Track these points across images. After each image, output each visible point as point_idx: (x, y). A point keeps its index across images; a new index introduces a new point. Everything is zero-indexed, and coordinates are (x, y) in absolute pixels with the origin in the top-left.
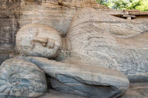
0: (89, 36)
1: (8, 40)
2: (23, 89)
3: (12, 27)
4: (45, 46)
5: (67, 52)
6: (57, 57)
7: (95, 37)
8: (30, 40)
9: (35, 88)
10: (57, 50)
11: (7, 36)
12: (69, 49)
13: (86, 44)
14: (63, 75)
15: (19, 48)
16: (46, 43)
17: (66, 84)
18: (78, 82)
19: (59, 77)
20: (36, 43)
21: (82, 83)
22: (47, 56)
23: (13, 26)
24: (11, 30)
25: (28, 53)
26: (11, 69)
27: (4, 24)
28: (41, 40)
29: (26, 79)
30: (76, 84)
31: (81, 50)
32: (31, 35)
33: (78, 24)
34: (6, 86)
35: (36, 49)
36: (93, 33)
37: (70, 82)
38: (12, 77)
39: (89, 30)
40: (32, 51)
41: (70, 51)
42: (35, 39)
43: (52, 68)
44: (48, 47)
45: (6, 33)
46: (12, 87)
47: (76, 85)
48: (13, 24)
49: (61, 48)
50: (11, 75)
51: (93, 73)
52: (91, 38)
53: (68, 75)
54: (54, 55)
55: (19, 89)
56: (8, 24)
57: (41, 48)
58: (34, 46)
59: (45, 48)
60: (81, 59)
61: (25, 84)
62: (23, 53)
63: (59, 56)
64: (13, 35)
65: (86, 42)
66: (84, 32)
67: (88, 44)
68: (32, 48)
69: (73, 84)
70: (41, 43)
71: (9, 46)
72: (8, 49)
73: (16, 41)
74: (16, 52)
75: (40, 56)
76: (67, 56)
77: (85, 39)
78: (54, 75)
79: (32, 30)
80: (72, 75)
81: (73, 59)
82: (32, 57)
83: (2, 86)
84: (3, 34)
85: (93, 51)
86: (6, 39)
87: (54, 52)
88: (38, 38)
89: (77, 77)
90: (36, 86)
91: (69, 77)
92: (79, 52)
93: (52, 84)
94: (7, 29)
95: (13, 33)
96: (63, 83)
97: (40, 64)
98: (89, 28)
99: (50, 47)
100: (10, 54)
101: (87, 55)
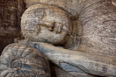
0: (105, 19)
1: (13, 22)
2: (24, 75)
3: (17, 8)
4: (52, 31)
5: (77, 38)
6: (65, 43)
7: (113, 20)
8: (36, 24)
9: (37, 75)
10: (65, 36)
11: (12, 17)
12: (80, 35)
13: (100, 29)
14: (67, 63)
15: (24, 32)
16: (53, 27)
17: (70, 73)
18: (82, 71)
19: (63, 65)
20: (42, 27)
21: (86, 73)
22: (53, 41)
23: (19, 7)
24: (16, 11)
25: (33, 38)
26: (13, 54)
27: (8, 4)
28: (47, 24)
29: (28, 65)
30: (80, 73)
31: (93, 36)
32: (36, 18)
33: (92, 4)
34: (8, 71)
35: (42, 34)
36: (110, 15)
37: (73, 71)
38: (14, 62)
39: (106, 11)
40: (37, 36)
41: (80, 37)
42: (41, 22)
43: (55, 54)
44: (54, 32)
45: (11, 14)
46: (13, 73)
47: (80, 75)
48: (19, 4)
49: (70, 33)
50: (13, 60)
51: (98, 63)
52: (107, 21)
53: (71, 63)
54: (62, 41)
55: (20, 75)
56: (13, 4)
57: (47, 33)
58: (39, 30)
59: (51, 33)
60: (93, 46)
61: (27, 70)
62: (28, 38)
63: (68, 42)
64: (19, 17)
65: (100, 26)
66: (99, 13)
67: (103, 29)
68: (38, 33)
69: (77, 73)
70: (47, 27)
71: (14, 29)
72: (13, 33)
73: (21, 24)
74: (21, 36)
75: (46, 41)
76: (78, 43)
77: (100, 22)
78: (58, 63)
79: (37, 12)
80: (75, 63)
81: (83, 47)
82: (36, 43)
83: (3, 71)
84: (7, 16)
85: (109, 38)
86: (11, 22)
87: (61, 37)
88: (44, 21)
89: (81, 66)
90: (38, 73)
91: (73, 66)
92: (91, 39)
93: (57, 73)
94: (12, 9)
95: (19, 14)
96: (67, 72)
97: (44, 50)
98: (106, 9)
99: (57, 32)
100: (15, 39)
101: (101, 42)
